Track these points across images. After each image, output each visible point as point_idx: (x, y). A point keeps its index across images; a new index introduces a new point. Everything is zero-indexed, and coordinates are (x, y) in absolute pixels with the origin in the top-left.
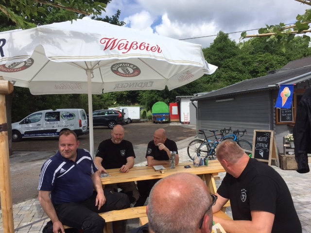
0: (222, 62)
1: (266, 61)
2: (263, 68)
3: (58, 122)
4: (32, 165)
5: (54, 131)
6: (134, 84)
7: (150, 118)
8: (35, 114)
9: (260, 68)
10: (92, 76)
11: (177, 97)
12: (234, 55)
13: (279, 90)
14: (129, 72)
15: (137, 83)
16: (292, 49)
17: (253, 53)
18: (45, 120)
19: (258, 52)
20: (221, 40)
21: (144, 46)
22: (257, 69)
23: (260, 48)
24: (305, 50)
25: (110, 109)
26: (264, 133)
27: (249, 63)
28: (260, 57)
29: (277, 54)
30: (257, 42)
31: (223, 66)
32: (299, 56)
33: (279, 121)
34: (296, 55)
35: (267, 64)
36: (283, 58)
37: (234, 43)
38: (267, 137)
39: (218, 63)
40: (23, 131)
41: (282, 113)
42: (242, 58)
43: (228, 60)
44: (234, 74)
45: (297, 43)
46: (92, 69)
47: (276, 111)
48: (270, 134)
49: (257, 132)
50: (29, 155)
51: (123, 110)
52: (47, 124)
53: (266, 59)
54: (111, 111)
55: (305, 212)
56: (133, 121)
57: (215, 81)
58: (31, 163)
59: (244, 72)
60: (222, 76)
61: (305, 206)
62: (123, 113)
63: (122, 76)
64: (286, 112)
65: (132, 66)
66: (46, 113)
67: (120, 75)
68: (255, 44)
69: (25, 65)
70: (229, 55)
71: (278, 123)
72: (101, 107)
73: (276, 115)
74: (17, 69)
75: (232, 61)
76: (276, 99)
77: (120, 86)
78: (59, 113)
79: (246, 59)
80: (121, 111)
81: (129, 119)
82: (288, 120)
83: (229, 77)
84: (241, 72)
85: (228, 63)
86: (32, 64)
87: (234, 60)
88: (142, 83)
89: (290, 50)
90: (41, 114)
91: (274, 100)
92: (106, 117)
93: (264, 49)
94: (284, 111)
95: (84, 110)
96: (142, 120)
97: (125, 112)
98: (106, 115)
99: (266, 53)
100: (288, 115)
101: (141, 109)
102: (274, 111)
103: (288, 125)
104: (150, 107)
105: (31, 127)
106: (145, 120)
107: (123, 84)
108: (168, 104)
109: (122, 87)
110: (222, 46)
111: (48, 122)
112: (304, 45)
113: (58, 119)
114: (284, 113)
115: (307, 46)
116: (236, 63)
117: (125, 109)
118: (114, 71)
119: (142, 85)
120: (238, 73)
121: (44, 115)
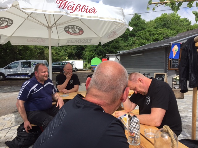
0: (136, 33)
1: (164, 33)
2: (162, 38)
3: (30, 68)
4: (12, 94)
5: (27, 74)
6: (79, 40)
7: (90, 68)
8: (14, 63)
9: (160, 38)
10: (51, 32)
11: (107, 54)
12: (144, 29)
13: (171, 47)
14: (76, 32)
15: (81, 40)
16: (180, 26)
17: (156, 28)
18: (21, 67)
19: (159, 27)
20: (136, 19)
21: (85, 9)
22: (158, 38)
23: (161, 25)
24: (189, 27)
25: (64, 61)
26: (161, 75)
27: (153, 35)
28: (160, 30)
29: (171, 29)
30: (159, 21)
31: (137, 36)
32: (184, 30)
33: (170, 68)
34: (183, 30)
35: (165, 35)
36: (175, 31)
37: (144, 21)
38: (163, 77)
39: (134, 34)
40: (6, 74)
41: (172, 63)
42: (149, 31)
43: (140, 32)
44: (144, 41)
45: (184, 22)
46: (51, 27)
47: (169, 61)
48: (164, 76)
49: (156, 74)
50: (10, 88)
51: (72, 62)
52: (22, 69)
53: (164, 32)
54: (64, 63)
55: (184, 121)
56: (79, 70)
57: (131, 45)
58: (11, 93)
59: (150, 40)
60: (136, 42)
61: (184, 118)
62: (72, 65)
63: (71, 34)
64: (175, 62)
65: (78, 28)
66: (22, 62)
67: (70, 34)
68: (157, 22)
69: (7, 25)
70: (140, 29)
71: (169, 69)
72: (58, 60)
73: (168, 64)
74: (2, 27)
75: (142, 33)
76: (169, 53)
77: (70, 42)
78: (30, 62)
79: (151, 31)
80: (71, 63)
81: (75, 68)
82: (176, 67)
83: (140, 43)
84: (148, 40)
85: (140, 34)
86: (12, 24)
87: (144, 32)
88: (84, 40)
89: (179, 27)
90: (18, 63)
91: (168, 54)
92: (61, 66)
93: (163, 25)
94: (174, 61)
95: (47, 61)
96: (84, 69)
97: (73, 64)
98: (61, 65)
99: (164, 28)
100: (176, 64)
101: (83, 62)
102: (168, 61)
103: (176, 70)
104: (89, 61)
105: (12, 71)
106: (86, 69)
107: (72, 40)
108: (101, 59)
109: (71, 43)
110: (136, 23)
111: (23, 68)
112: (188, 24)
113: (30, 66)
114: (174, 63)
115: (190, 25)
116: (145, 34)
117: (74, 62)
118: (66, 31)
119: (84, 41)
120: (146, 40)
121: (20, 63)
